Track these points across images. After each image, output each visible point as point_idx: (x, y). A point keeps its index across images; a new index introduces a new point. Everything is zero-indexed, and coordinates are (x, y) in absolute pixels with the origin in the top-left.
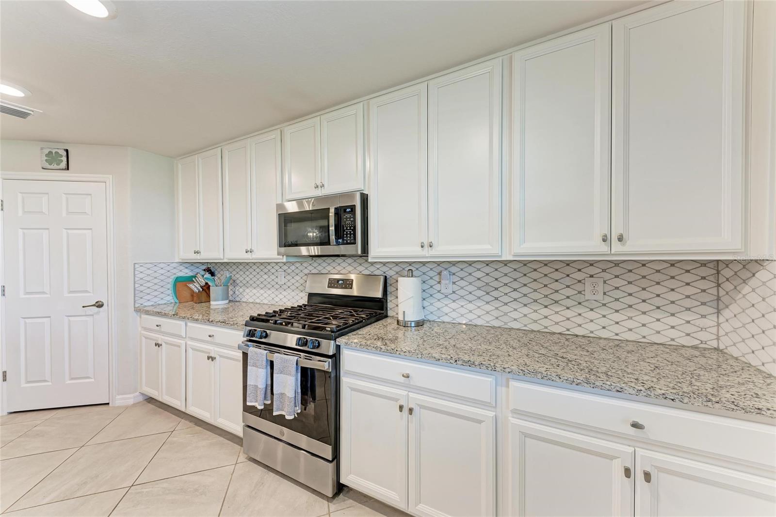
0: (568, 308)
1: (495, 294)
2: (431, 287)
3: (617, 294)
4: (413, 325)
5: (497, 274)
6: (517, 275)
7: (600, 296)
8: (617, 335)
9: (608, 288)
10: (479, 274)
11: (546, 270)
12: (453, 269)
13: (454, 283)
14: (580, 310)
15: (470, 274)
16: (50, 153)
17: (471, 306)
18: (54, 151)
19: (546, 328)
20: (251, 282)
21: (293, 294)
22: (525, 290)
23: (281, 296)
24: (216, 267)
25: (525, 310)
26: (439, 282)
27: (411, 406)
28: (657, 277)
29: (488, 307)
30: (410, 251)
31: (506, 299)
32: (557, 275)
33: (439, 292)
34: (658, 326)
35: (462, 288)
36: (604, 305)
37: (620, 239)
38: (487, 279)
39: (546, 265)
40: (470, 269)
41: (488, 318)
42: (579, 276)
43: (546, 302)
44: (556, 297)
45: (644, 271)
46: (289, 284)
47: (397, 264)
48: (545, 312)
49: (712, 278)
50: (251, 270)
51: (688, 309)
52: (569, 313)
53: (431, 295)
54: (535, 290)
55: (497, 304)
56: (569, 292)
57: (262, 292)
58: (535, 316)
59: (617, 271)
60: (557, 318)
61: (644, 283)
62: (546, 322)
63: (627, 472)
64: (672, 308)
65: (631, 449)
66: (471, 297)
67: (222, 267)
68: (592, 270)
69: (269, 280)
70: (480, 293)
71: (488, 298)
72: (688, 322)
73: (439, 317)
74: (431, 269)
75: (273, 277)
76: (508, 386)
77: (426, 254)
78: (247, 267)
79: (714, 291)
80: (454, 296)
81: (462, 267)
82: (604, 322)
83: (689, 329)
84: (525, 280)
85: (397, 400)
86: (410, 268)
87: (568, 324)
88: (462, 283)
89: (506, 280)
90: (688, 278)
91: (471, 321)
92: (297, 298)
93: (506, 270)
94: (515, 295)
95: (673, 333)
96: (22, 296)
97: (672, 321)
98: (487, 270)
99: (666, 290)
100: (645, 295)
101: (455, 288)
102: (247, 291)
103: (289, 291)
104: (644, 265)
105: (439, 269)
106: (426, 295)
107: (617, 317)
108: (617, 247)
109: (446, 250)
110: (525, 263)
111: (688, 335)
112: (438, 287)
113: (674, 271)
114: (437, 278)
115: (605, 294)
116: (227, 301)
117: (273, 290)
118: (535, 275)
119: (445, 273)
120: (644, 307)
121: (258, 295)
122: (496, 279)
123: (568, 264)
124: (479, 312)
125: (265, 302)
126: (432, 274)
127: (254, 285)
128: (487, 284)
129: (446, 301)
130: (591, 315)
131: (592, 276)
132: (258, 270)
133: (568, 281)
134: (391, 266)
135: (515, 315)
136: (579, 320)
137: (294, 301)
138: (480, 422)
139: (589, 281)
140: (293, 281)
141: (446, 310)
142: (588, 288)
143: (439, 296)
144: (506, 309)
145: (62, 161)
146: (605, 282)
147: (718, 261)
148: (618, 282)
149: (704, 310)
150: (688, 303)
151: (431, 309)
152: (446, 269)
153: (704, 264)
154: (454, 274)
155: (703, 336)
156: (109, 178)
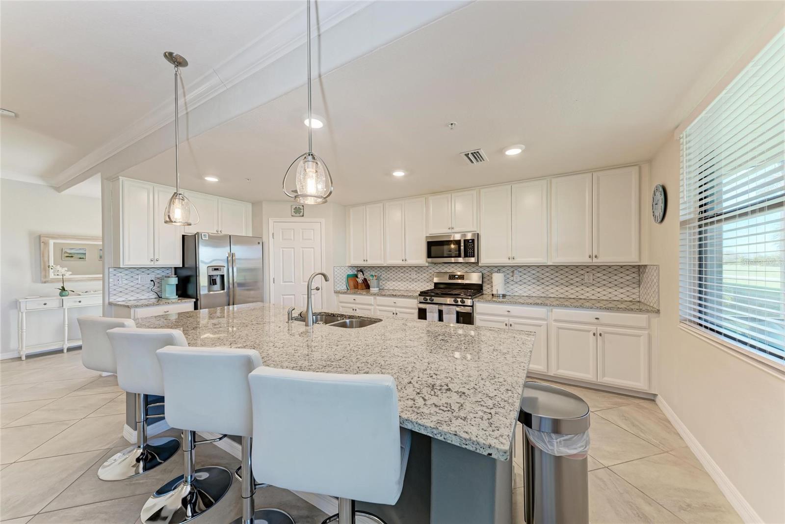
0: (577, 287)
1: (542, 281)
2: (508, 278)
3: (599, 280)
4: (501, 296)
5: (543, 272)
6: (552, 272)
7: (591, 281)
8: (599, 297)
9: (594, 277)
10: (534, 272)
11: (567, 270)
12: (520, 270)
13: (521, 276)
14: (583, 287)
15: (529, 272)
16: (296, 207)
17: (529, 287)
18: (298, 207)
19: (567, 296)
20: (391, 278)
21: (422, 284)
22: (557, 279)
23: (413, 285)
24: (364, 269)
25: (557, 288)
26: (512, 276)
27: (510, 323)
28: (616, 272)
29: (539, 288)
30: (503, 260)
31: (547, 283)
32: (572, 272)
33: (512, 281)
34: (616, 293)
35: (525, 279)
36: (593, 285)
37: (596, 257)
38: (538, 274)
39: (567, 267)
40: (529, 270)
41: (539, 293)
42: (582, 272)
43: (567, 284)
44: (572, 282)
45: (610, 270)
46: (419, 278)
47: (488, 267)
48: (567, 289)
49: (637, 273)
50: (391, 271)
51: (628, 286)
52: (577, 289)
53: (508, 283)
54: (562, 279)
55: (543, 286)
56: (578, 279)
57: (399, 283)
58: (562, 291)
59: (599, 270)
60: (573, 291)
61: (610, 275)
62: (567, 294)
63: (594, 334)
64: (622, 285)
65: (595, 328)
66: (529, 283)
67: (369, 269)
68: (588, 270)
69: (404, 276)
70: (534, 281)
71: (538, 283)
72: (628, 291)
73: (512, 294)
74: (508, 270)
75: (407, 275)
76: (552, 311)
77: (511, 262)
78: (388, 269)
79: (638, 278)
80: (520, 283)
81: (525, 268)
82: (593, 292)
83: (628, 294)
84: (557, 274)
85: (503, 322)
86: (499, 268)
87: (577, 294)
88: (525, 276)
89: (547, 274)
90: (628, 272)
91: (529, 294)
92: (425, 286)
93: (547, 270)
94: (552, 281)
95: (622, 296)
96: (282, 283)
97: (622, 291)
98: (538, 270)
99: (619, 278)
100: (610, 280)
101: (521, 278)
102: (389, 283)
103: (419, 282)
104: (610, 267)
105: (513, 269)
106: (506, 282)
107: (599, 290)
108: (595, 260)
109: (520, 260)
110: (557, 267)
111: (628, 296)
112: (512, 278)
113: (622, 270)
114: (511, 274)
115: (593, 280)
116: (378, 289)
117: (408, 282)
118: (562, 272)
119: (515, 272)
120: (610, 285)
121: (396, 285)
122: (543, 274)
123: (577, 267)
124: (534, 290)
125: (402, 289)
126: (508, 272)
127: (394, 280)
128: (538, 276)
129: (516, 285)
130: (588, 289)
131: (588, 272)
132: (396, 271)
133: (577, 275)
134: (485, 268)
135: (552, 291)
136: (582, 292)
137: (422, 288)
138: (540, 326)
139: (586, 275)
140: (421, 277)
141: (516, 289)
142: (586, 277)
143: (512, 283)
144: (547, 288)
145: (301, 212)
146: (593, 275)
147: (639, 265)
148: (599, 275)
149: (635, 286)
150: (628, 283)
151: (509, 289)
152: (516, 269)
153: (634, 267)
154: (520, 272)
155: (634, 296)
156: (323, 221)
